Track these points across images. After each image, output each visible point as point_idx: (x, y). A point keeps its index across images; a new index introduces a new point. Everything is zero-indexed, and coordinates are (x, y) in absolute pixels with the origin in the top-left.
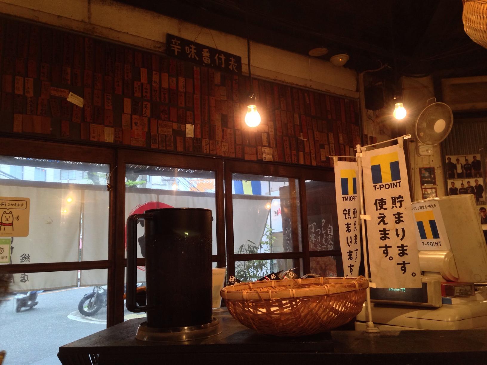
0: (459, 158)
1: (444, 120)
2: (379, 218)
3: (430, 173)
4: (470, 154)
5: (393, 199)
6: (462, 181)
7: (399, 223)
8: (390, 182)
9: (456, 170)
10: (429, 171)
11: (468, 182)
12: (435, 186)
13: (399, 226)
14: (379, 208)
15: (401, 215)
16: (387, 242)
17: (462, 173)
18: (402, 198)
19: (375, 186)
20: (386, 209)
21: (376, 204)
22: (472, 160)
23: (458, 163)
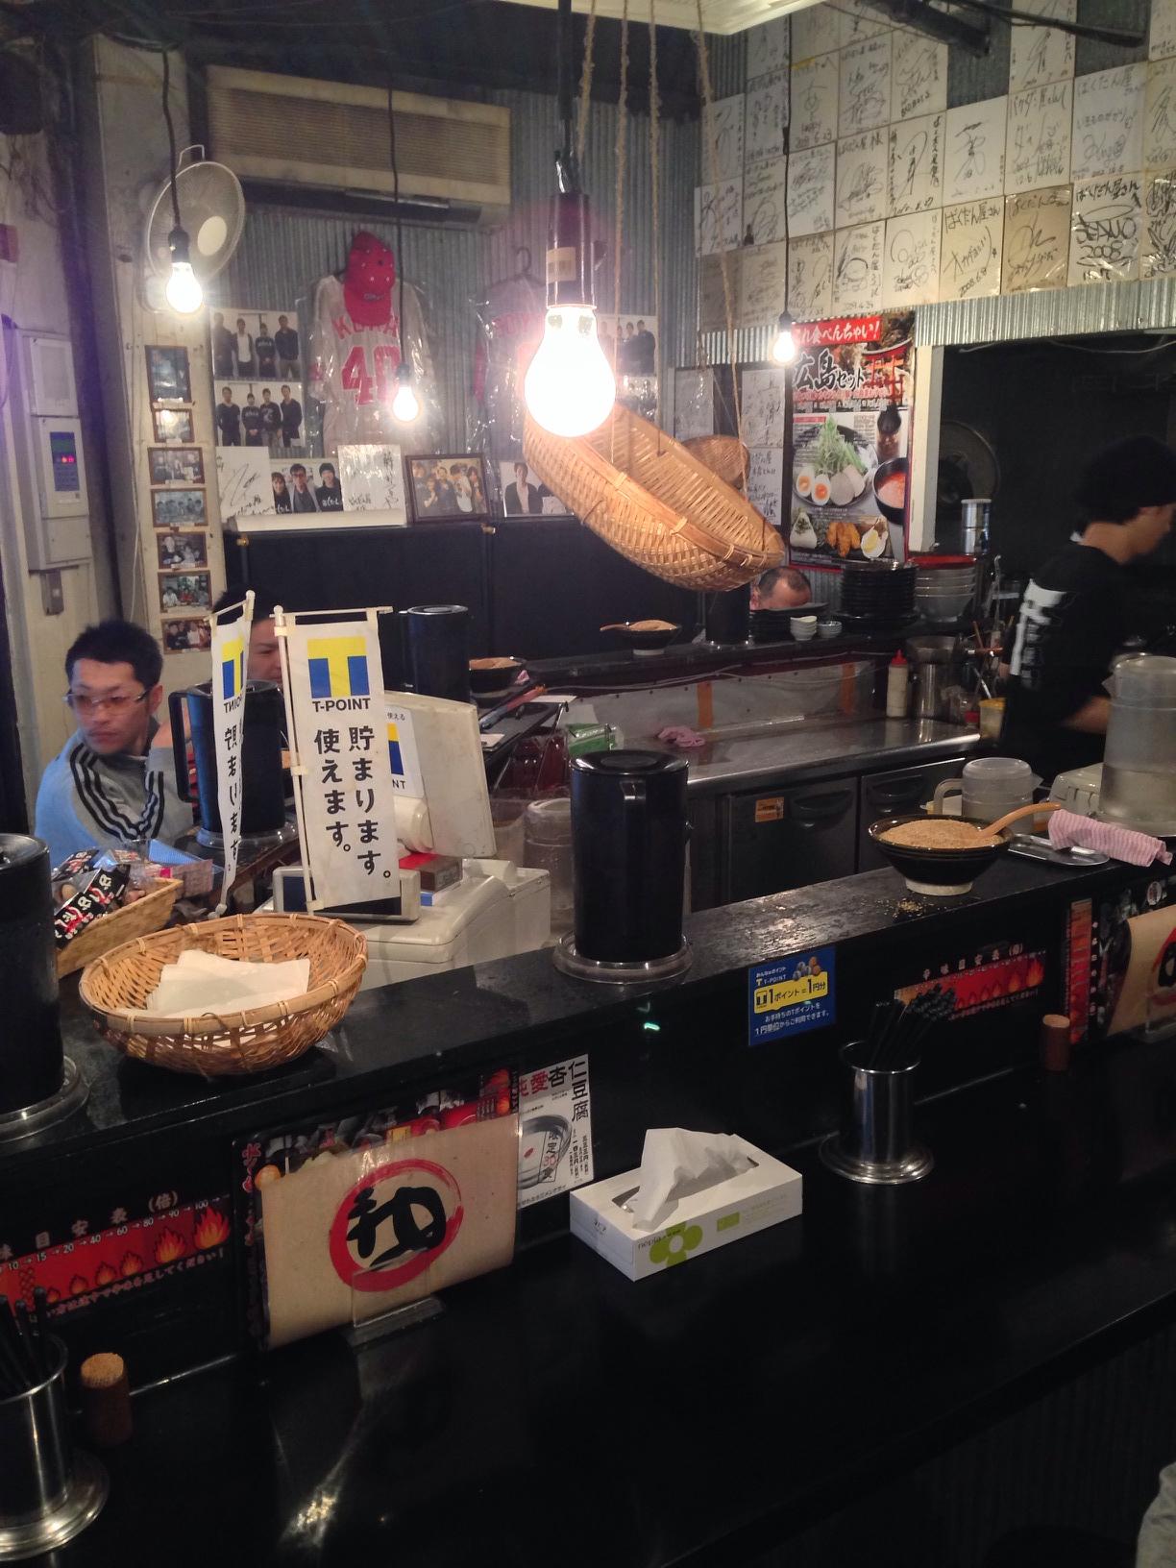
0: (245, 318)
1: (224, 218)
2: (324, 769)
3: (176, 367)
4: (273, 308)
5: (353, 732)
6: (251, 385)
7: (364, 778)
8: (347, 696)
9: (237, 352)
10: (173, 358)
11: (266, 391)
12: (189, 406)
13: (364, 786)
14: (324, 748)
15: (367, 765)
16: (339, 817)
17: (250, 365)
18: (371, 731)
19: (317, 703)
20: (338, 751)
21: (318, 740)
22: (278, 328)
23: (242, 331)
